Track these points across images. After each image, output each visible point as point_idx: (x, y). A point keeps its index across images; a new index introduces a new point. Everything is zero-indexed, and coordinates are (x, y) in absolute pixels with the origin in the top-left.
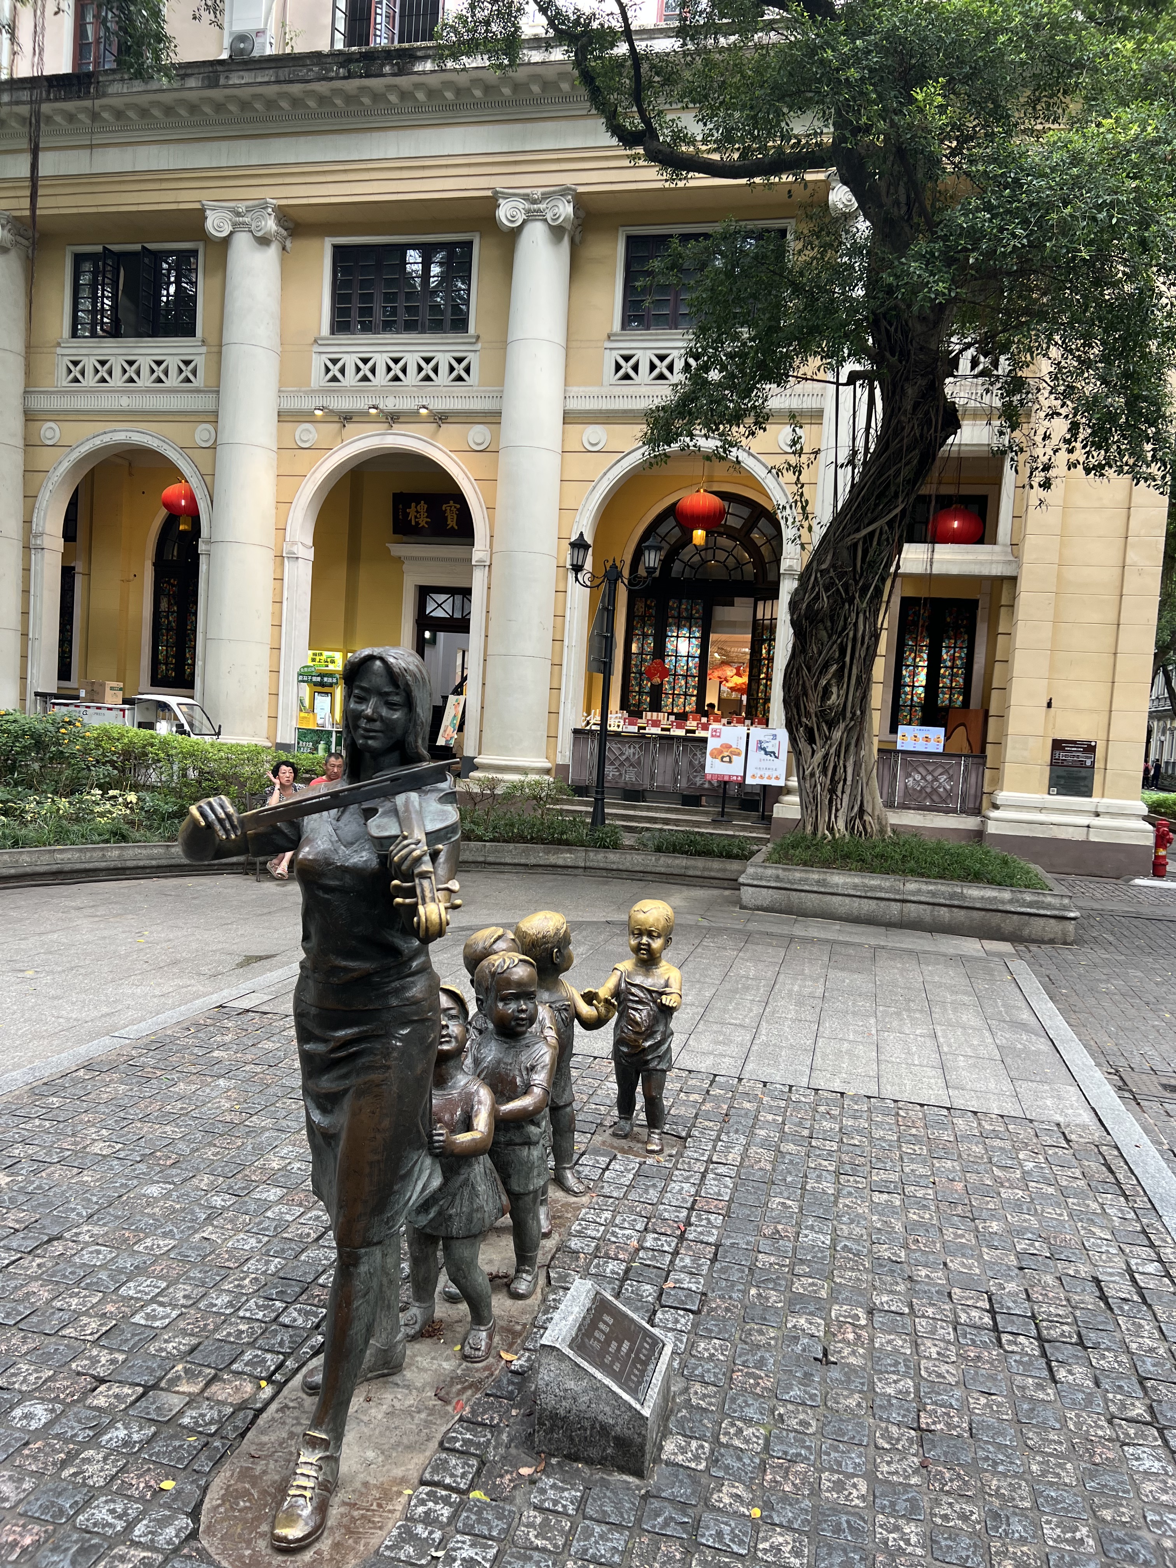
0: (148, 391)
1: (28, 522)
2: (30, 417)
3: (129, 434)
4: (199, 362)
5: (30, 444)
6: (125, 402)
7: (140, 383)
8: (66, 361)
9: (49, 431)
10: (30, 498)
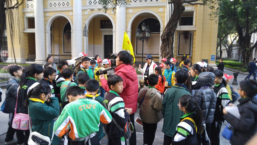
0: (62, 7)
1: (45, 29)
2: (45, 12)
3: (60, 14)
4: (70, 2)
5: (45, 17)
6: (59, 9)
7: (61, 6)
8: (49, 3)
9: (48, 14)
10: (45, 25)
